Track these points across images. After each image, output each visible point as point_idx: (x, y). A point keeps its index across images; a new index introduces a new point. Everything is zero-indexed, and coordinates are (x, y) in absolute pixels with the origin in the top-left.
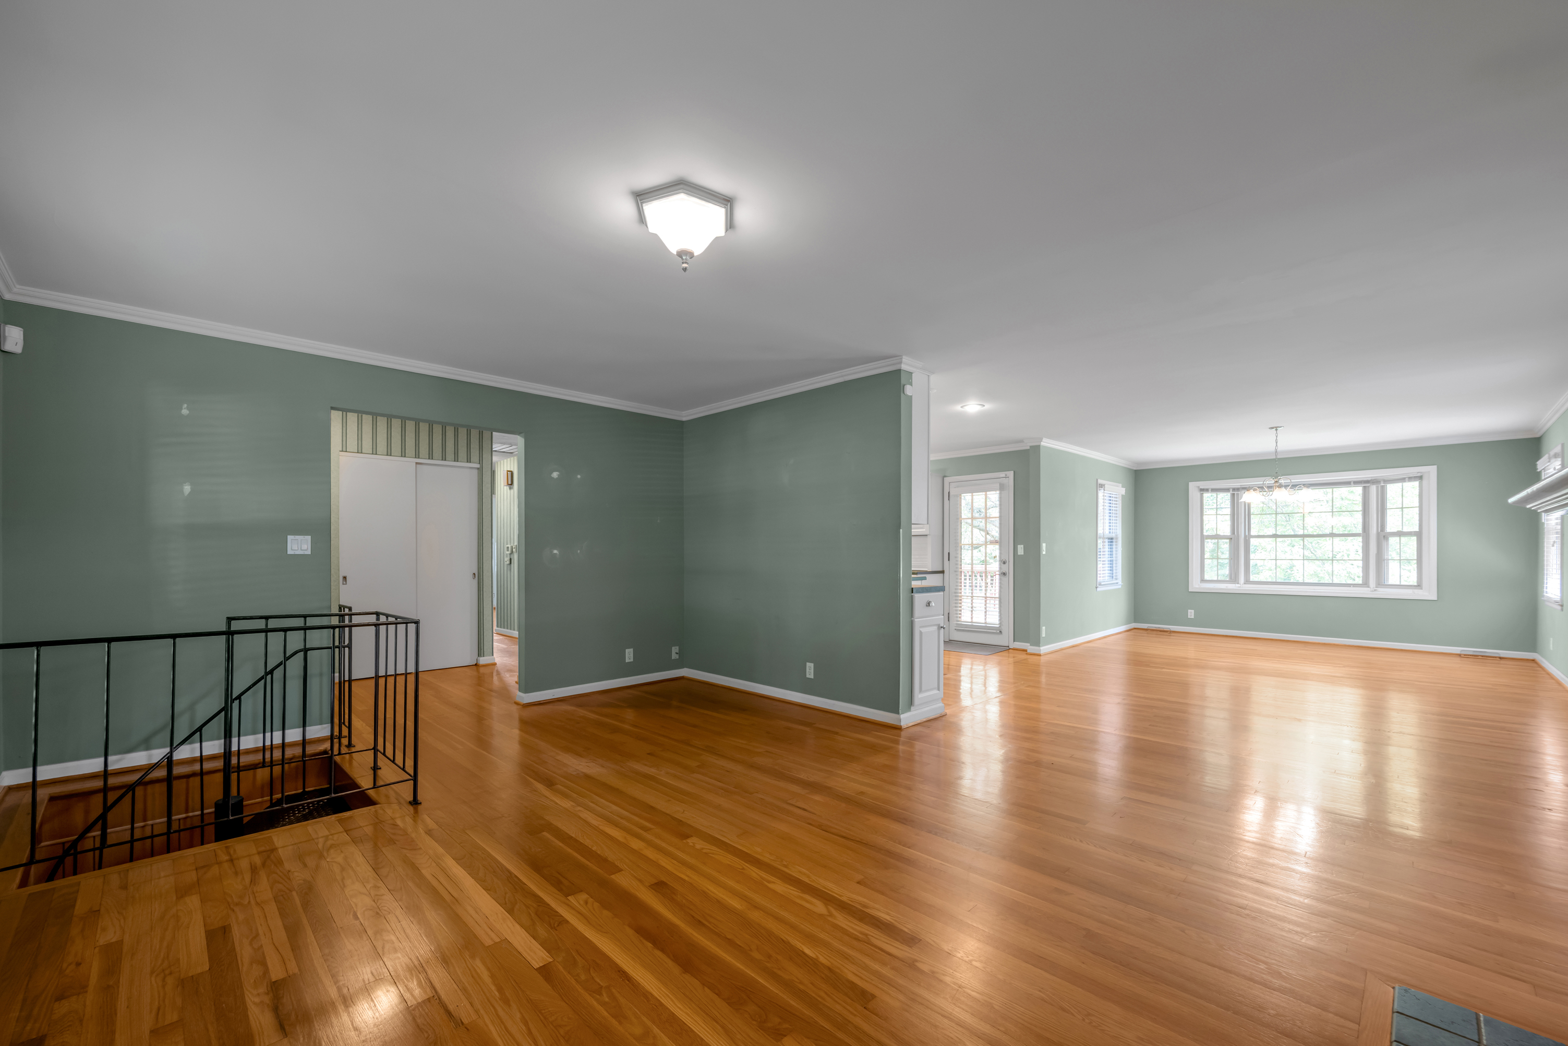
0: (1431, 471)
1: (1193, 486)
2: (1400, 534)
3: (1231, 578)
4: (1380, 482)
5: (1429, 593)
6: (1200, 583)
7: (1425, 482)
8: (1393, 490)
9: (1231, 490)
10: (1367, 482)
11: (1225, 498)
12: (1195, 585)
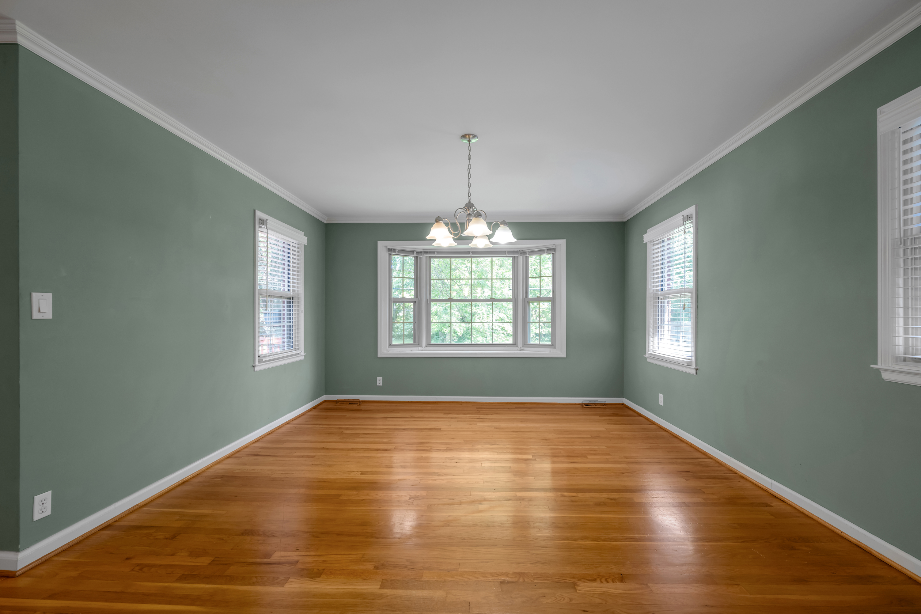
0: (561, 244)
1: (382, 246)
2: (539, 300)
3: (414, 341)
4: (526, 253)
5: (560, 352)
6: (389, 348)
7: (557, 254)
8: (533, 260)
9: (415, 253)
10: (517, 252)
11: (410, 261)
12: (384, 351)
